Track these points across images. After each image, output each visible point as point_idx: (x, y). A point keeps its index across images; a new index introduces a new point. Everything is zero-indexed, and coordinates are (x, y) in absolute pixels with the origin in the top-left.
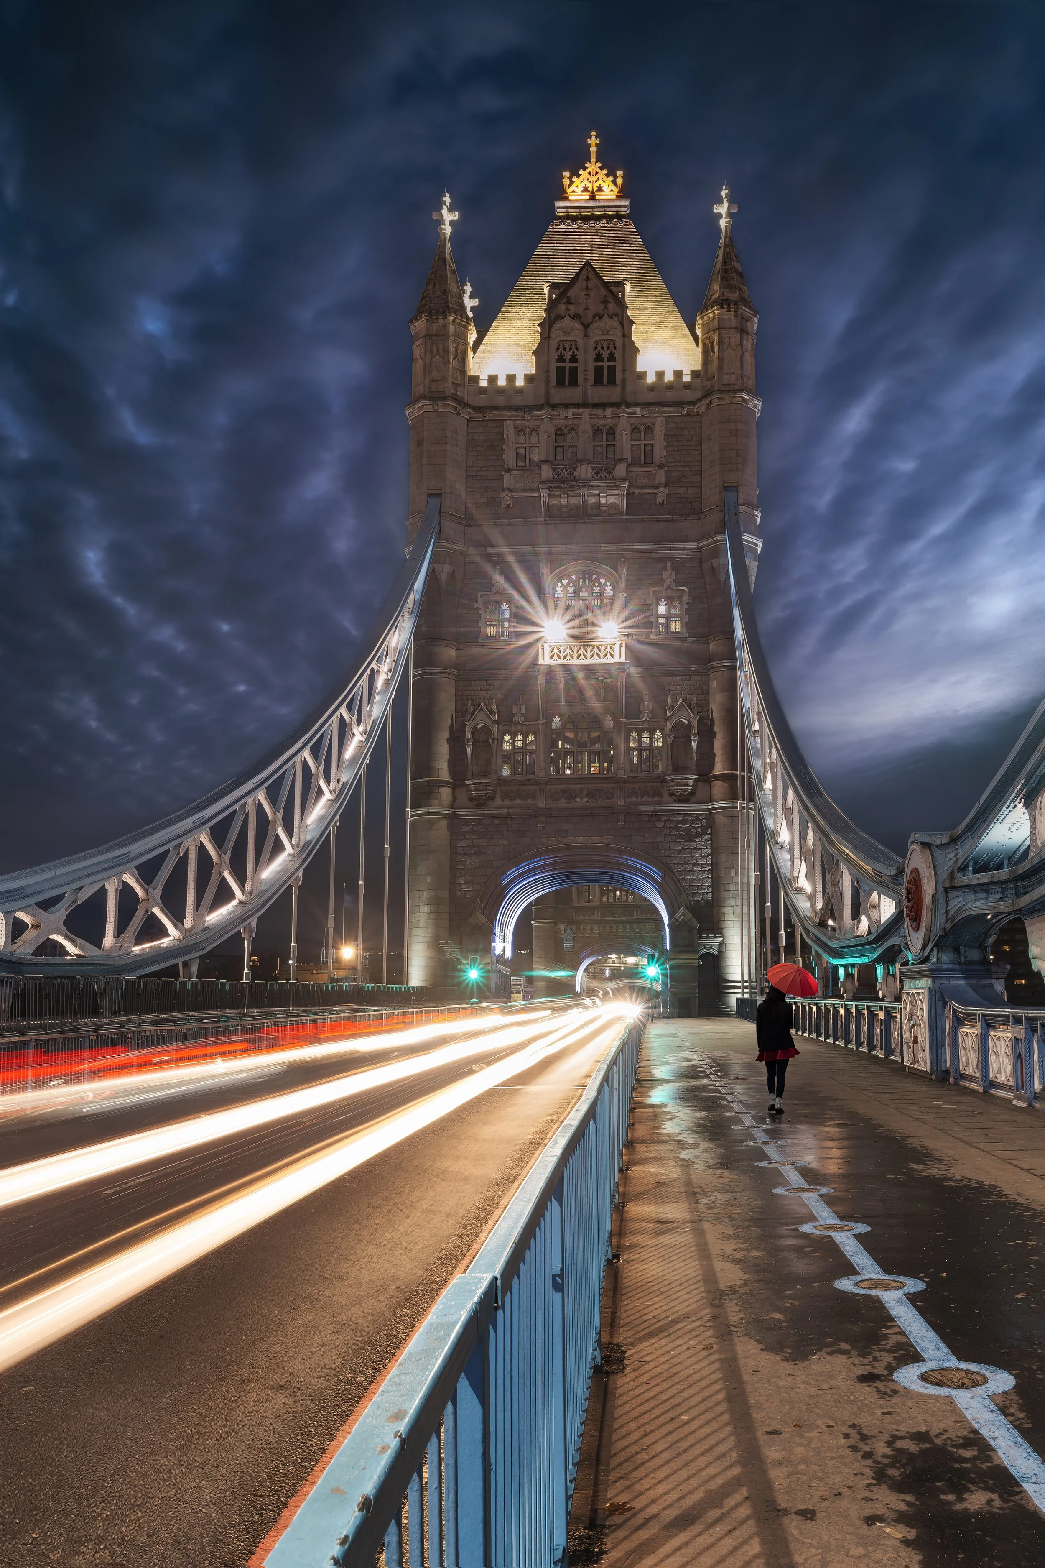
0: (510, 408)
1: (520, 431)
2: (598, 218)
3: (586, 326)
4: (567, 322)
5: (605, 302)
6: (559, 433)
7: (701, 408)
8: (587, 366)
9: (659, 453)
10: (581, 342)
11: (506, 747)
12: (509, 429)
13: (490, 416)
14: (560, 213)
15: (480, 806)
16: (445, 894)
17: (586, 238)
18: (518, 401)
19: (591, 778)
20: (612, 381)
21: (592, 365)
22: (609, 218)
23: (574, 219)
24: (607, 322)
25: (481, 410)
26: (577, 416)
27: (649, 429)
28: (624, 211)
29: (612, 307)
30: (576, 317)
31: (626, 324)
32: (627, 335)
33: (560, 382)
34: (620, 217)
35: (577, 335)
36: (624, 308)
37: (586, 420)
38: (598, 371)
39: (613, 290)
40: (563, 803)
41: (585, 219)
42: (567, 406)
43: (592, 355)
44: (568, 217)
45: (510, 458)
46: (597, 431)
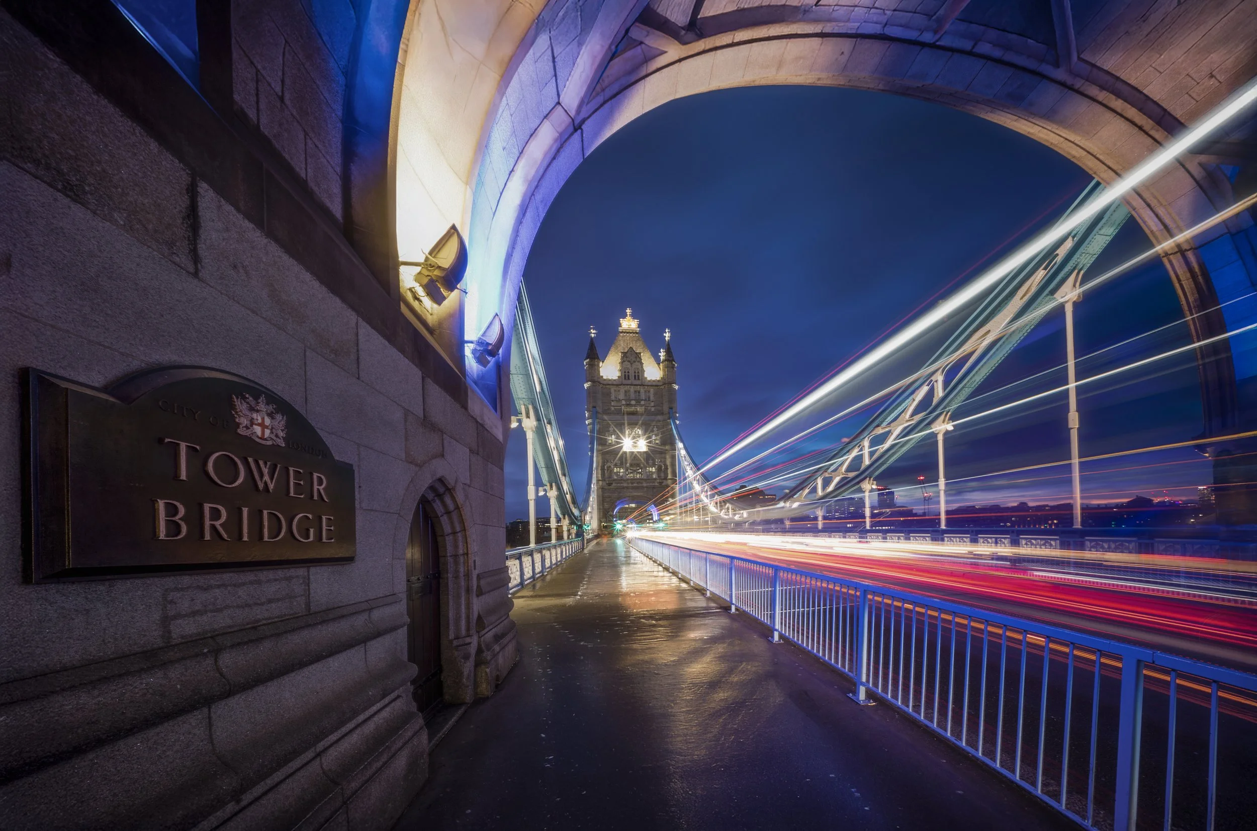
0: (613, 385)
1: (615, 391)
2: (631, 333)
3: (631, 364)
4: (626, 363)
5: (636, 358)
6: (626, 392)
7: (662, 387)
8: (632, 374)
9: (652, 398)
10: (630, 368)
11: (615, 471)
12: (612, 390)
13: (608, 386)
14: (621, 331)
15: (609, 486)
16: (602, 507)
17: (628, 338)
18: (615, 383)
19: (637, 479)
20: (639, 379)
21: (633, 374)
22: (634, 333)
23: (625, 333)
24: (637, 363)
25: (605, 385)
26: (630, 388)
27: (649, 392)
28: (638, 331)
29: (638, 359)
30: (629, 361)
31: (642, 364)
32: (642, 367)
33: (625, 379)
34: (637, 333)
35: (629, 366)
36: (641, 360)
37: (632, 389)
38: (635, 376)
39: (638, 356)
40: (630, 485)
41: (627, 333)
42: (628, 385)
43: (633, 372)
44: (622, 332)
45: (613, 397)
46: (635, 392)
